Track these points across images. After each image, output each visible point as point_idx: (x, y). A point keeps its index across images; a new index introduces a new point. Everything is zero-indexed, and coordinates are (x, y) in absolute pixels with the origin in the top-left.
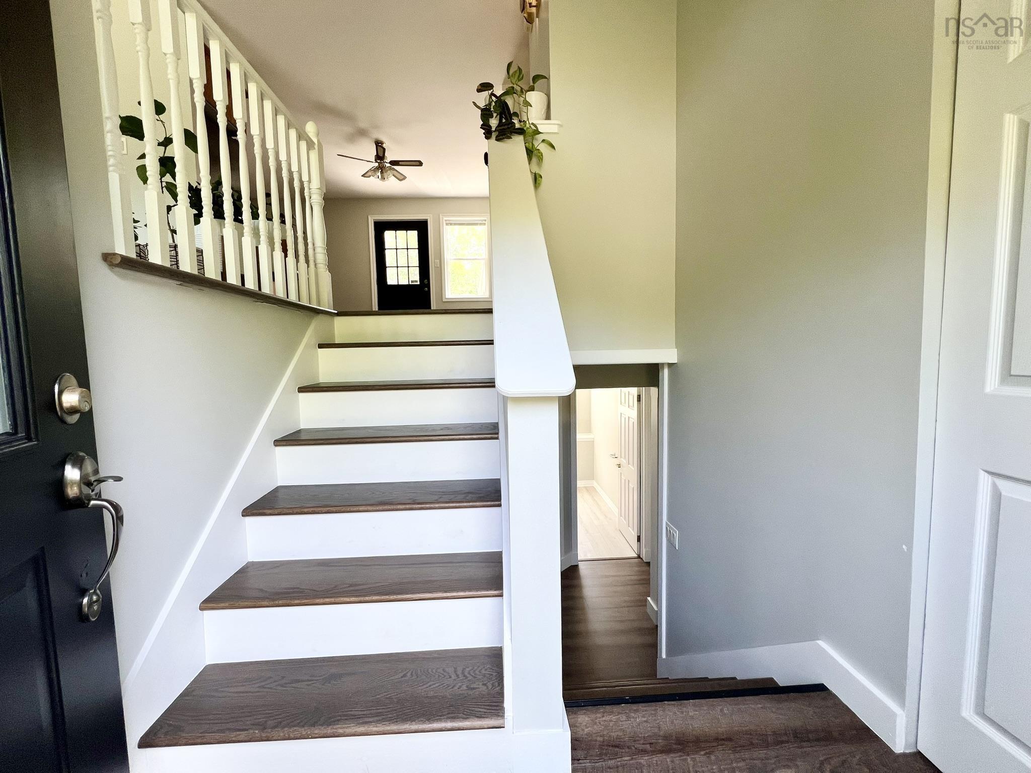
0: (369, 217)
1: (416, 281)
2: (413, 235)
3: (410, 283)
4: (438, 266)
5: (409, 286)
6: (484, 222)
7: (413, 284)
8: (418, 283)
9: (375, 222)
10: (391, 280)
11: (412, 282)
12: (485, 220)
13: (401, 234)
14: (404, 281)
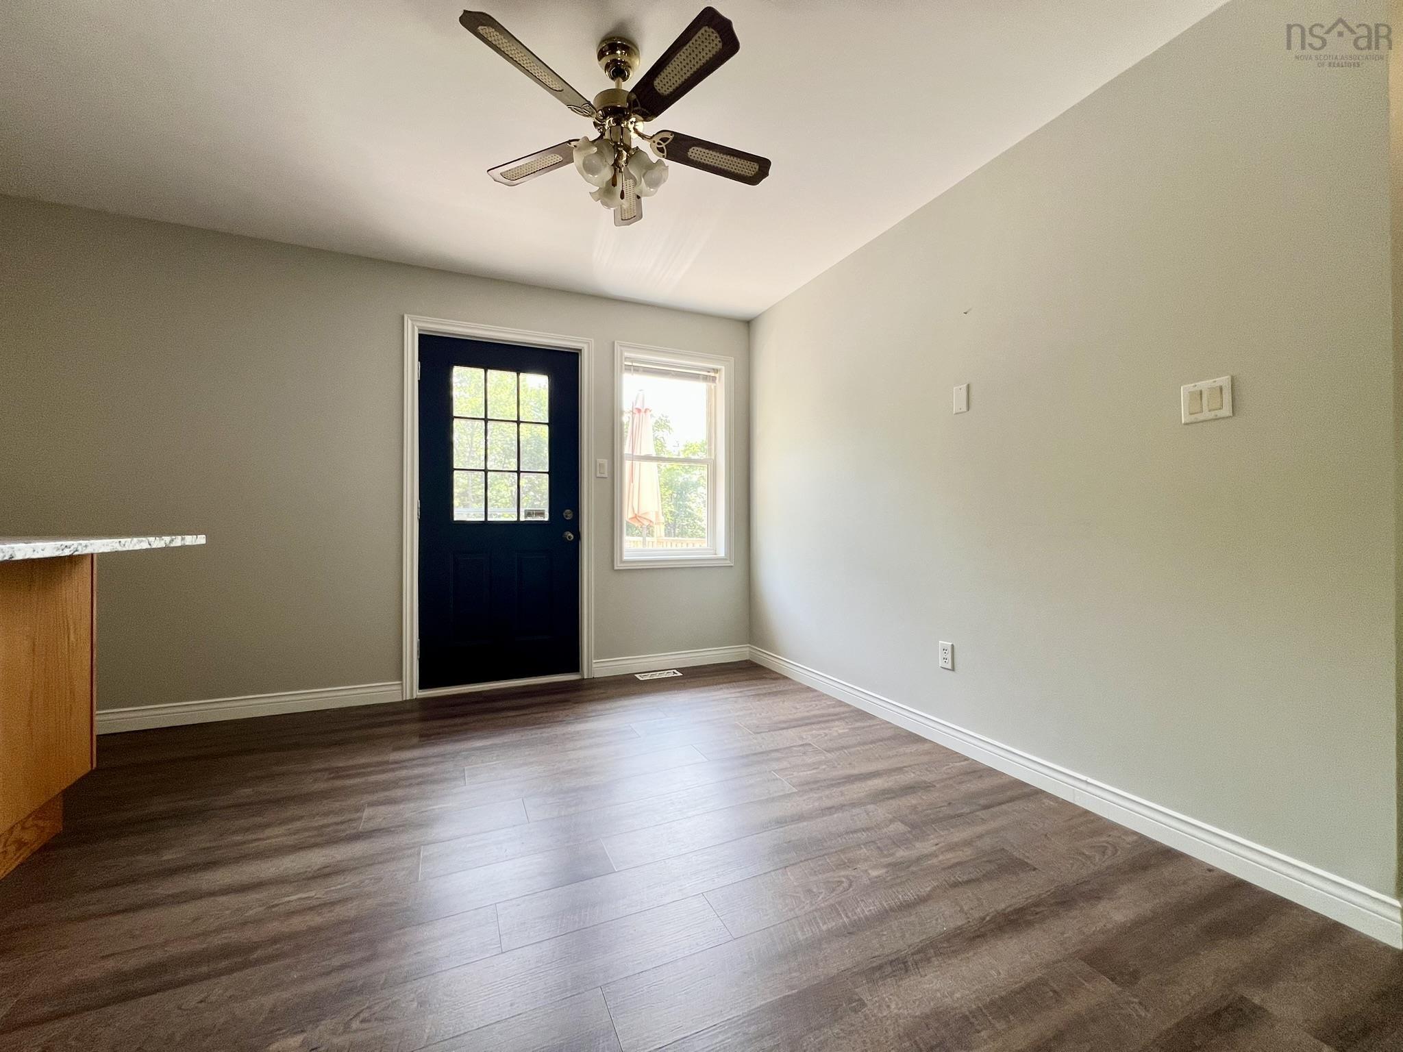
0: (406, 317)
1: (541, 513)
2: (537, 385)
3: (522, 519)
4: (606, 475)
5: (517, 525)
6: (712, 374)
7: (529, 519)
8: (546, 519)
9: (420, 335)
10: (466, 509)
11: (528, 514)
12: (716, 371)
13: (502, 379)
14: (503, 513)
